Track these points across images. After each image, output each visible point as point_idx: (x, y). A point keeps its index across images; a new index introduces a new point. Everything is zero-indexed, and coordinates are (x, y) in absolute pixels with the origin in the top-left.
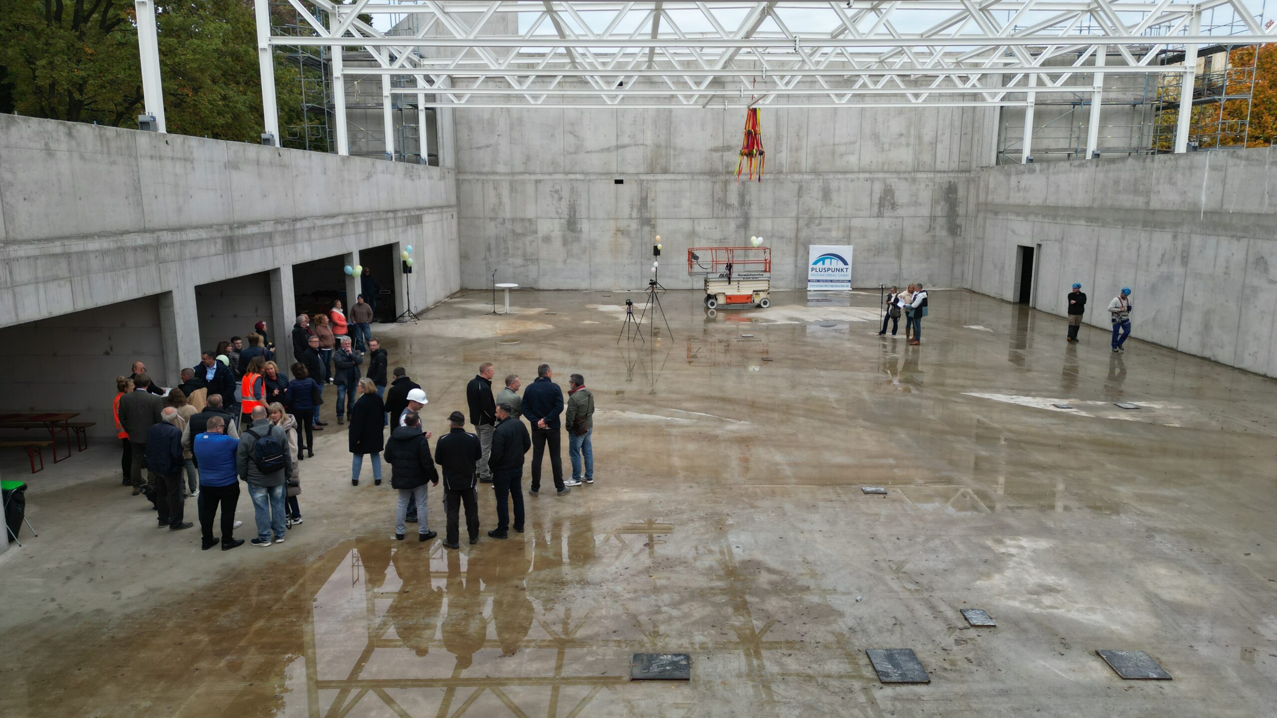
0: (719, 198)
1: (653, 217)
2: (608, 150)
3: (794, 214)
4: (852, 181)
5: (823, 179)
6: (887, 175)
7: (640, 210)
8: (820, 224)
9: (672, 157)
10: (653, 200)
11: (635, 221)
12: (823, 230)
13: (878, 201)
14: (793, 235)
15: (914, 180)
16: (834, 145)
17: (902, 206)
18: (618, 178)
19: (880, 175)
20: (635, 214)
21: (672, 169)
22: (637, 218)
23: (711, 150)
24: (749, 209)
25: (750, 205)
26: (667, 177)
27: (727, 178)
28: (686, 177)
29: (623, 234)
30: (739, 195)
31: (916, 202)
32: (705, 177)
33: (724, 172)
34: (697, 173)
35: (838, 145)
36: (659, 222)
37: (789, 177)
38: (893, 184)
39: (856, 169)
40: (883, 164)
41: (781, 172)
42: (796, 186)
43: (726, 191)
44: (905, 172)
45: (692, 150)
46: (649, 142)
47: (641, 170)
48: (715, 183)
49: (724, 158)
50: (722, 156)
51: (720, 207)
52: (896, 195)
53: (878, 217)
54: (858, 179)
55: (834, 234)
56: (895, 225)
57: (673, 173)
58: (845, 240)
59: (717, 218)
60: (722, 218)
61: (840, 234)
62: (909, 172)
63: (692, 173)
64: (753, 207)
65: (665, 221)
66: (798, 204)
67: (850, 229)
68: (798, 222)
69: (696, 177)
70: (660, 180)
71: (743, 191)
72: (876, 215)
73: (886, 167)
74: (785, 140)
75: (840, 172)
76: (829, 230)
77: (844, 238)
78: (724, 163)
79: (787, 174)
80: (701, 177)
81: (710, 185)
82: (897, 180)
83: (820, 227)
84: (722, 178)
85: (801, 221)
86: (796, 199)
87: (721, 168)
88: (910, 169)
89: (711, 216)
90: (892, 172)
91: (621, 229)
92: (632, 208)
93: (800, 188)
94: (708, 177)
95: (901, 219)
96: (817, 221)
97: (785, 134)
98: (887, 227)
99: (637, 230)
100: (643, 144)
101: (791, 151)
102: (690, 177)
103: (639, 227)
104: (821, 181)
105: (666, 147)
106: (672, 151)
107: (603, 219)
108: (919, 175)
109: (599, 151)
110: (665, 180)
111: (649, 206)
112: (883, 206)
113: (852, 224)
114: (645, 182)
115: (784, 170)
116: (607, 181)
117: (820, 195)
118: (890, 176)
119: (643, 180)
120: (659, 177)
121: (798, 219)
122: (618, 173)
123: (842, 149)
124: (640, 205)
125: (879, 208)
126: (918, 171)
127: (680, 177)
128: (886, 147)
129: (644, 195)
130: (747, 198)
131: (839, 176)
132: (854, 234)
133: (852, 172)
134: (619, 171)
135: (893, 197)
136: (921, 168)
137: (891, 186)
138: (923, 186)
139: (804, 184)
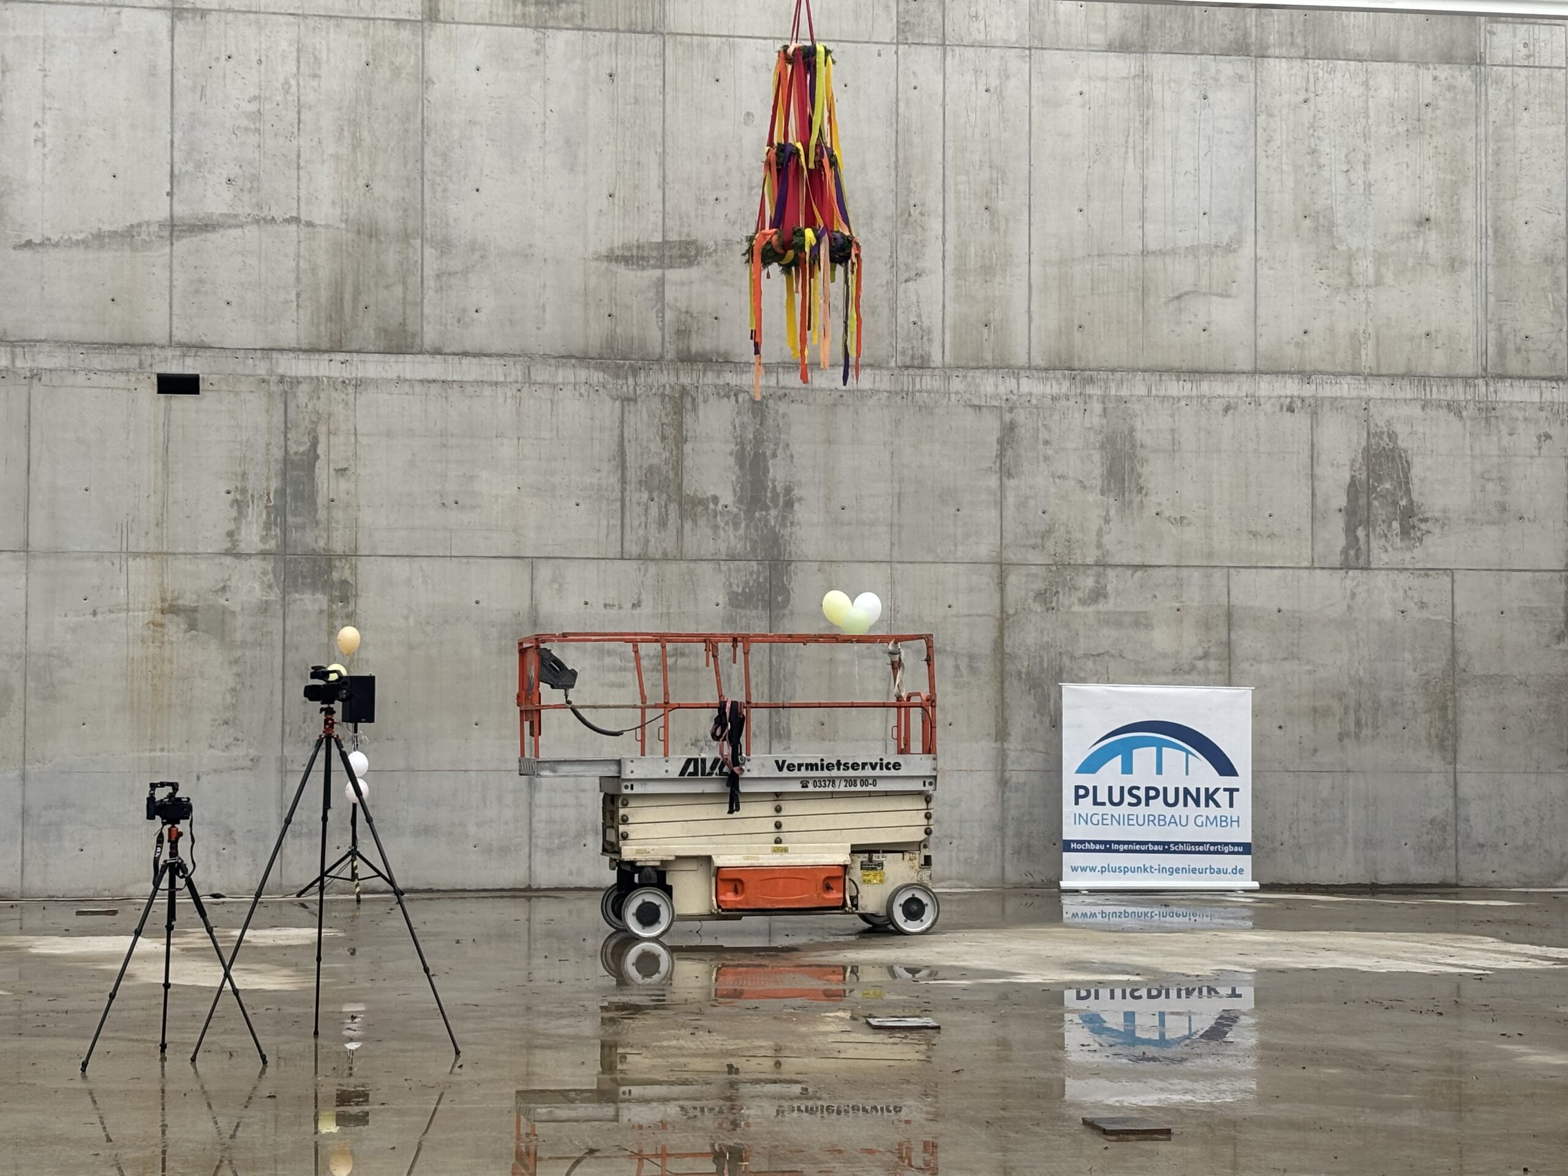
0: (651, 470)
1: (338, 547)
2: (128, 236)
3: (985, 549)
4: (1227, 409)
5: (1104, 399)
6: (1375, 390)
7: (277, 515)
8: (1098, 594)
9: (430, 283)
10: (342, 471)
11: (256, 564)
12: (1114, 620)
13: (1341, 500)
14: (983, 639)
15: (1488, 412)
16: (1144, 253)
17: (1443, 522)
18: (175, 368)
19: (1345, 388)
20: (252, 536)
21: (430, 336)
22: (264, 554)
23: (612, 257)
24: (783, 520)
25: (789, 504)
26: (409, 367)
27: (685, 380)
28: (495, 370)
29: (192, 626)
30: (740, 457)
31: (1503, 508)
32: (583, 374)
33: (670, 355)
34: (545, 357)
35: (1161, 253)
36: (369, 572)
37: (957, 384)
38: (1400, 429)
39: (1243, 361)
40: (1356, 341)
41: (922, 364)
42: (990, 428)
43: (681, 440)
44: (1451, 378)
45: (525, 255)
46: (323, 212)
47: (289, 333)
48: (628, 400)
49: (669, 295)
50: (661, 283)
51: (654, 511)
52: (1416, 472)
53: (1346, 567)
54: (1255, 401)
55: (1161, 638)
56: (1423, 605)
57: (437, 352)
58: (1213, 665)
59: (643, 558)
60: (665, 558)
61: (1191, 641)
62: (1467, 380)
63: (526, 357)
64: (800, 512)
65: (400, 569)
66: (1001, 506)
67: (1230, 616)
68: (1001, 586)
69: (541, 374)
70: (376, 383)
71: (758, 440)
72: (1336, 559)
73: (1367, 358)
74: (936, 225)
75: (1178, 373)
76: (1142, 622)
77: (1206, 656)
78: (669, 315)
79: (948, 371)
80: (564, 375)
81: (608, 410)
82: (1416, 411)
83: (1102, 606)
84: (664, 379)
85: (1014, 579)
86: (993, 482)
87: (654, 336)
88: (1468, 365)
89: (614, 550)
90: (1394, 377)
91: (188, 600)
92: (239, 505)
93: (1008, 434)
94: (597, 376)
95: (1447, 580)
96: (1088, 582)
97: (933, 201)
98: (1387, 613)
99: (264, 608)
100: (296, 220)
101: (961, 272)
102: (516, 372)
103: (274, 595)
104: (1098, 408)
105: (405, 237)
106: (429, 252)
107: (99, 556)
108: (1510, 393)
109: (85, 243)
110: (400, 381)
111: (321, 500)
112: (1368, 523)
113: (1238, 598)
114: (304, 388)
115: (936, 359)
116: (121, 379)
117: (1096, 468)
118: (1388, 393)
119: (297, 381)
120: (372, 367)
121: (1002, 568)
122: (172, 344)
123: (1182, 272)
124: (281, 493)
125: (1350, 530)
126: (1502, 377)
127: (470, 369)
128: (1365, 267)
129: (299, 446)
130: (777, 472)
131: (1174, 388)
132: (1247, 641)
133: (1227, 373)
134: (179, 335)
135: (1405, 483)
136: (1514, 365)
137: (1393, 436)
138: (1526, 439)
139: (1021, 416)
